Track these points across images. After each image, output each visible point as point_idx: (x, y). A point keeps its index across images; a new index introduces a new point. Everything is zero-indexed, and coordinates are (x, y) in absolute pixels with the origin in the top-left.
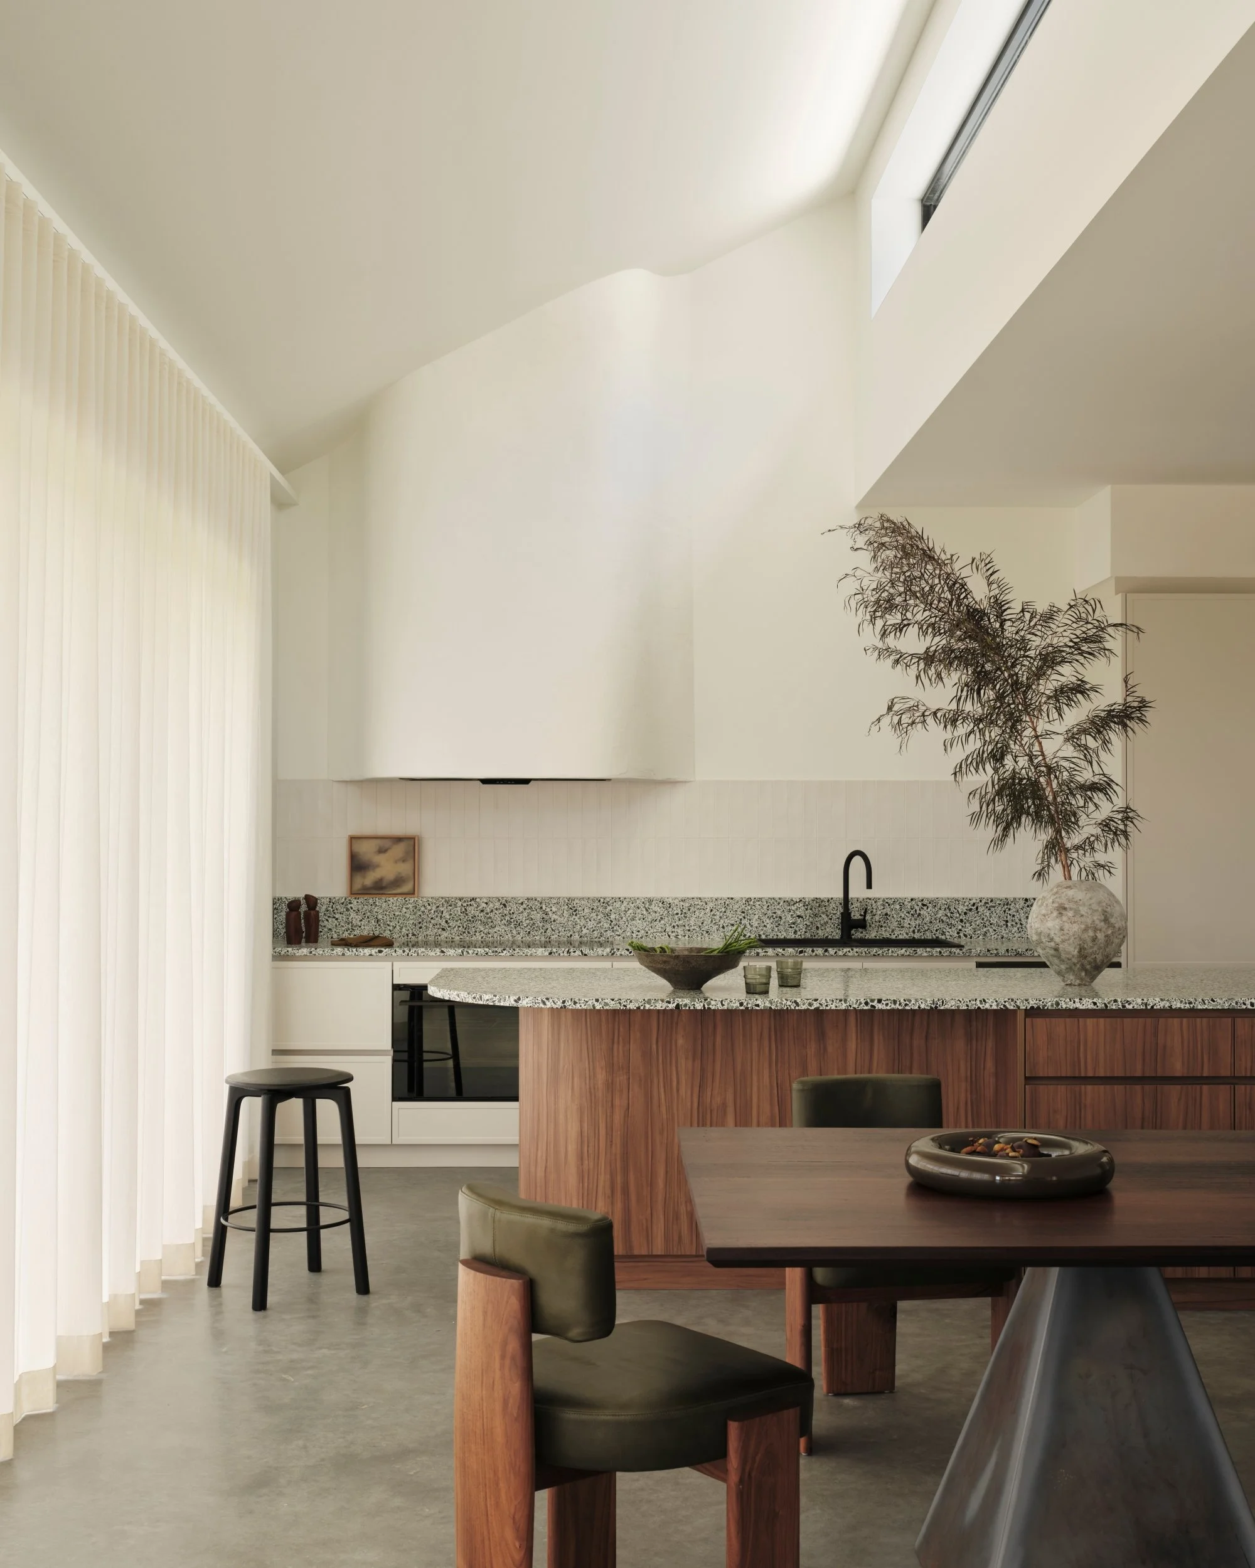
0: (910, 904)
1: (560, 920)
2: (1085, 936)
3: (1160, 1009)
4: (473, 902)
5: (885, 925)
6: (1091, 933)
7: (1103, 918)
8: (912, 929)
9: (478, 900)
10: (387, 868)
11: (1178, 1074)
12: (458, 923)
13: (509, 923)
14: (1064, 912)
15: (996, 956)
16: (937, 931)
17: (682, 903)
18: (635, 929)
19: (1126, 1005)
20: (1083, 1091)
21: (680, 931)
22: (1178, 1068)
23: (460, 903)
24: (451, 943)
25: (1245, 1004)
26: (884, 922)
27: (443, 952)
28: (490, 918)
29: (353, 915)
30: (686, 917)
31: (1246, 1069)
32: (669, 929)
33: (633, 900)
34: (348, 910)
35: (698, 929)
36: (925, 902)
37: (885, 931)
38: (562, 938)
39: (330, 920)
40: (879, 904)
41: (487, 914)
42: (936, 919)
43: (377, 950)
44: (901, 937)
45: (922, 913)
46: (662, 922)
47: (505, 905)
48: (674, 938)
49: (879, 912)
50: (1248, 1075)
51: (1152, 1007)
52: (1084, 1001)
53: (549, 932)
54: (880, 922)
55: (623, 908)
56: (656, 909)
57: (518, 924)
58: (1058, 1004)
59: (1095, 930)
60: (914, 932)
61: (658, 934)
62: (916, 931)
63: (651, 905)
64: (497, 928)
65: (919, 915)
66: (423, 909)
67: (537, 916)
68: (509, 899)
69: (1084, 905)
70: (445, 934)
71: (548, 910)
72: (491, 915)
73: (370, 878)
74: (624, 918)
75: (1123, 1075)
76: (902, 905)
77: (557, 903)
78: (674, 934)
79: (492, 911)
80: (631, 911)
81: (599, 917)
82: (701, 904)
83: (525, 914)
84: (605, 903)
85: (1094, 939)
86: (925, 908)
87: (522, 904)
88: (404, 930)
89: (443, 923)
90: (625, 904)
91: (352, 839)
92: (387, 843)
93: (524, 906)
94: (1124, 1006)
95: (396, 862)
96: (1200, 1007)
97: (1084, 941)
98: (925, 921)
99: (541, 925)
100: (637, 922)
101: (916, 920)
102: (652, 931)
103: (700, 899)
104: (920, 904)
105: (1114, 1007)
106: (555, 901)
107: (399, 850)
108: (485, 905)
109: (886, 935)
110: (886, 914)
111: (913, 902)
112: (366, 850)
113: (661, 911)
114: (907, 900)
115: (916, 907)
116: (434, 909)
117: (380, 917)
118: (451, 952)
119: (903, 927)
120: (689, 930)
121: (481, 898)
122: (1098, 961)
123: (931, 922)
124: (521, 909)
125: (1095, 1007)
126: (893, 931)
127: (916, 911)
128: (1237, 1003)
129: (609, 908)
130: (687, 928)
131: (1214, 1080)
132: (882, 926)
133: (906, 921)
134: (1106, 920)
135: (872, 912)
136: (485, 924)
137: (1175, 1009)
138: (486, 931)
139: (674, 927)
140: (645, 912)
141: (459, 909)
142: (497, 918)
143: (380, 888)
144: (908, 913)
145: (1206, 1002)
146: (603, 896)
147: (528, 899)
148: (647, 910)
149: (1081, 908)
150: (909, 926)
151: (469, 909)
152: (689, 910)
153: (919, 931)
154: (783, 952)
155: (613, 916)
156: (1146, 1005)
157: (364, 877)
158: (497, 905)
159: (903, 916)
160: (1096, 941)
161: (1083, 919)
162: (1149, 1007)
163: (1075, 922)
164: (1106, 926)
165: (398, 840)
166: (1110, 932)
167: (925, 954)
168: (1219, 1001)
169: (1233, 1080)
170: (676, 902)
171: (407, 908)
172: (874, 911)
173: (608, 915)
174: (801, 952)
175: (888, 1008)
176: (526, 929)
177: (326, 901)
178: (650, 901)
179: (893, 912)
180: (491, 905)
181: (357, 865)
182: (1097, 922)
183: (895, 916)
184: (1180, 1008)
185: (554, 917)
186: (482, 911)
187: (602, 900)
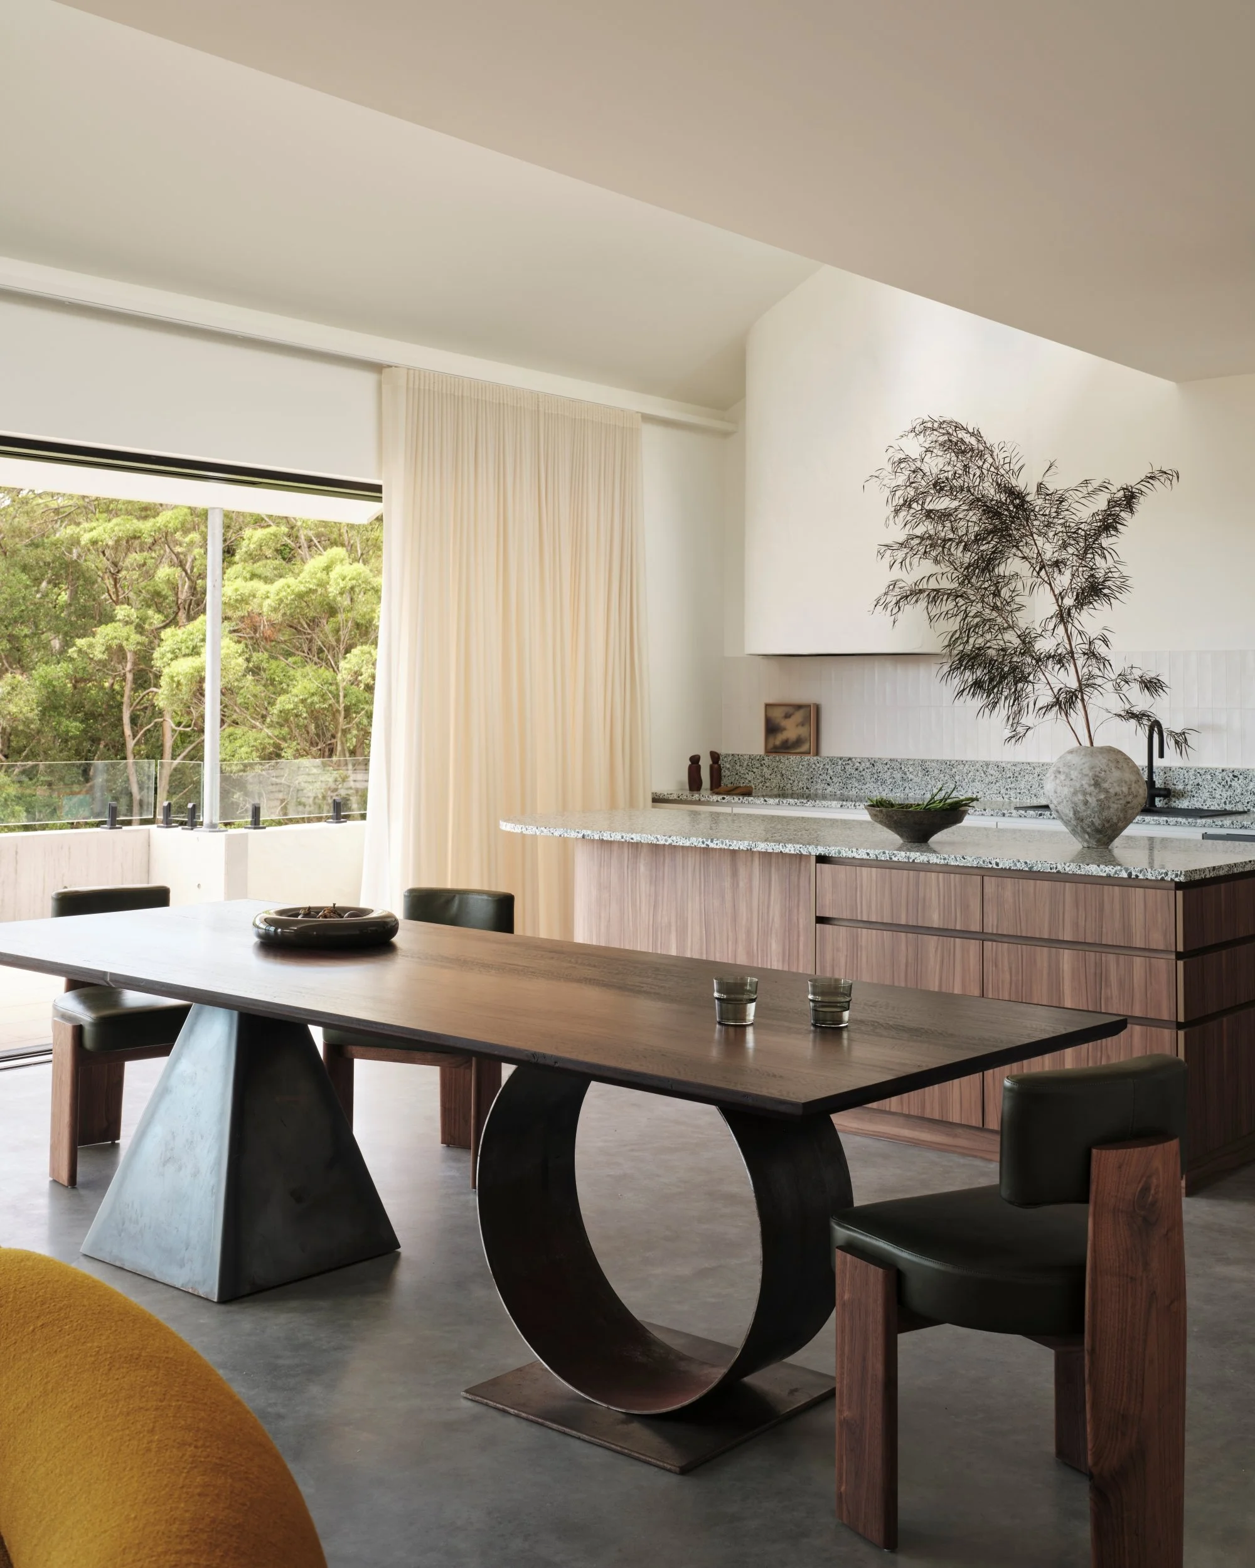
0: (1221, 775)
1: (915, 779)
2: (1076, 799)
3: (920, 863)
4: (850, 762)
5: (1197, 795)
6: (1081, 797)
7: (1093, 782)
8: (1223, 801)
9: (853, 760)
10: (791, 730)
11: (935, 925)
12: (839, 780)
13: (877, 780)
14: (1058, 776)
15: (1221, 827)
16: (1248, 803)
17: (1014, 768)
18: (975, 790)
19: (893, 857)
20: (859, 933)
21: (1012, 793)
22: (935, 920)
23: (840, 762)
24: (834, 797)
25: (991, 863)
26: (1196, 793)
27: (765, 801)
28: (863, 776)
29: (765, 770)
30: (1017, 781)
31: (993, 925)
32: (1003, 791)
33: (973, 763)
34: (762, 765)
35: (1027, 792)
36: (1236, 773)
37: (1198, 801)
38: (917, 796)
39: (750, 773)
40: (1190, 773)
41: (860, 772)
42: (1247, 791)
43: (721, 797)
44: (1212, 808)
45: (1233, 784)
46: (998, 784)
47: (873, 765)
48: (1007, 800)
49: (1191, 782)
50: (995, 932)
51: (914, 860)
52: (860, 852)
53: (907, 790)
54: (1192, 792)
55: (965, 771)
56: (992, 772)
57: (884, 782)
58: (840, 853)
59: (1085, 794)
60: (1225, 803)
61: (994, 795)
62: (1227, 802)
63: (987, 768)
64: (867, 786)
65: (1230, 786)
66: (814, 766)
67: (898, 775)
68: (876, 760)
69: (1076, 769)
70: (829, 789)
71: (906, 770)
72: (863, 773)
73: (780, 738)
74: (966, 780)
75: (891, 922)
76: (1213, 776)
77: (914, 764)
78: (1007, 796)
79: (864, 770)
80: (971, 773)
81: (946, 778)
82: (1030, 768)
83: (889, 773)
84: (951, 765)
85: (1086, 803)
86: (1236, 779)
87: (886, 764)
88: (800, 784)
89: (828, 779)
90: (967, 766)
91: (767, 706)
92: (791, 710)
93: (888, 766)
94: (891, 858)
95: (797, 726)
96: (952, 864)
97: (1076, 804)
98: (1236, 793)
99: (901, 783)
100: (977, 784)
101: (1227, 791)
102: (989, 792)
103: (1029, 763)
104: (1231, 775)
105: (883, 859)
106: (912, 763)
107: (798, 716)
108: (858, 765)
109: (1198, 805)
110: (1198, 785)
111: (1224, 773)
112: (777, 714)
113: (997, 774)
114: (1218, 771)
115: (1227, 778)
116: (822, 766)
117: (784, 772)
118: (771, 801)
119: (1214, 798)
120: (1020, 793)
121: (856, 758)
122: (1097, 824)
123: (1242, 794)
124: (886, 769)
125: (868, 857)
126: (1204, 802)
127: (1227, 782)
128: (984, 862)
129: (954, 770)
130: (1019, 791)
131: (966, 934)
132: (1194, 796)
133: (1217, 792)
134: (1097, 784)
135: (1184, 781)
136: (859, 781)
137: (932, 864)
138: (859, 787)
139: (1007, 789)
140: (983, 775)
141: (840, 767)
142: (867, 775)
143: (786, 748)
144: (1220, 783)
145: (958, 859)
146: (949, 759)
147: (891, 760)
148: (985, 773)
149: (1072, 772)
150: (1220, 797)
151: (847, 767)
152: (1020, 774)
153: (1230, 802)
154: (1025, 814)
155: (957, 778)
156: (909, 858)
157: (775, 738)
158: (868, 764)
159: (1214, 787)
160: (1088, 804)
161: (1072, 783)
162: (911, 861)
163: (1065, 786)
164: (1097, 791)
165: (799, 707)
166: (1102, 796)
167: (1152, 822)
168: (969, 858)
169: (982, 936)
170: (1009, 766)
171: (803, 765)
172: (1186, 780)
173: (953, 776)
174: (1040, 815)
175: (718, 847)
176: (890, 787)
177: (746, 757)
178: (987, 765)
179: (1205, 783)
180: (863, 765)
181: (771, 729)
182: (1086, 786)
183: (1206, 787)
184: (936, 864)
185: (911, 777)
186: (857, 769)
187: (948, 763)
